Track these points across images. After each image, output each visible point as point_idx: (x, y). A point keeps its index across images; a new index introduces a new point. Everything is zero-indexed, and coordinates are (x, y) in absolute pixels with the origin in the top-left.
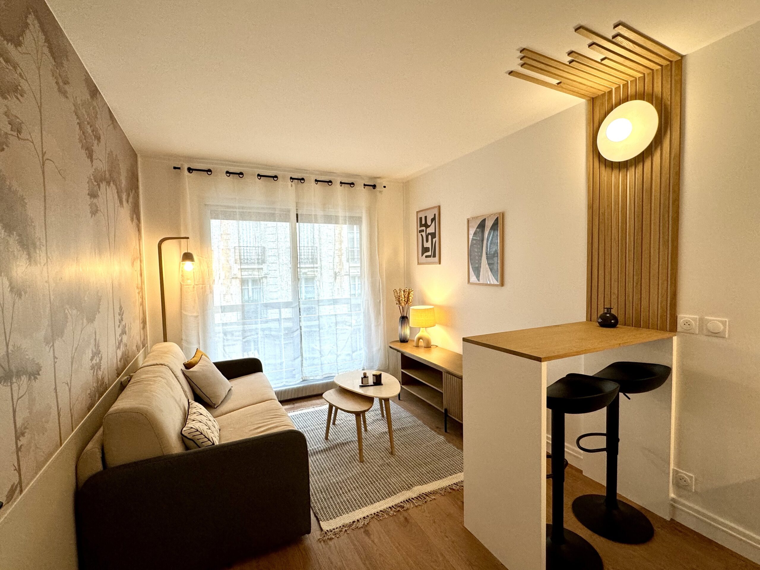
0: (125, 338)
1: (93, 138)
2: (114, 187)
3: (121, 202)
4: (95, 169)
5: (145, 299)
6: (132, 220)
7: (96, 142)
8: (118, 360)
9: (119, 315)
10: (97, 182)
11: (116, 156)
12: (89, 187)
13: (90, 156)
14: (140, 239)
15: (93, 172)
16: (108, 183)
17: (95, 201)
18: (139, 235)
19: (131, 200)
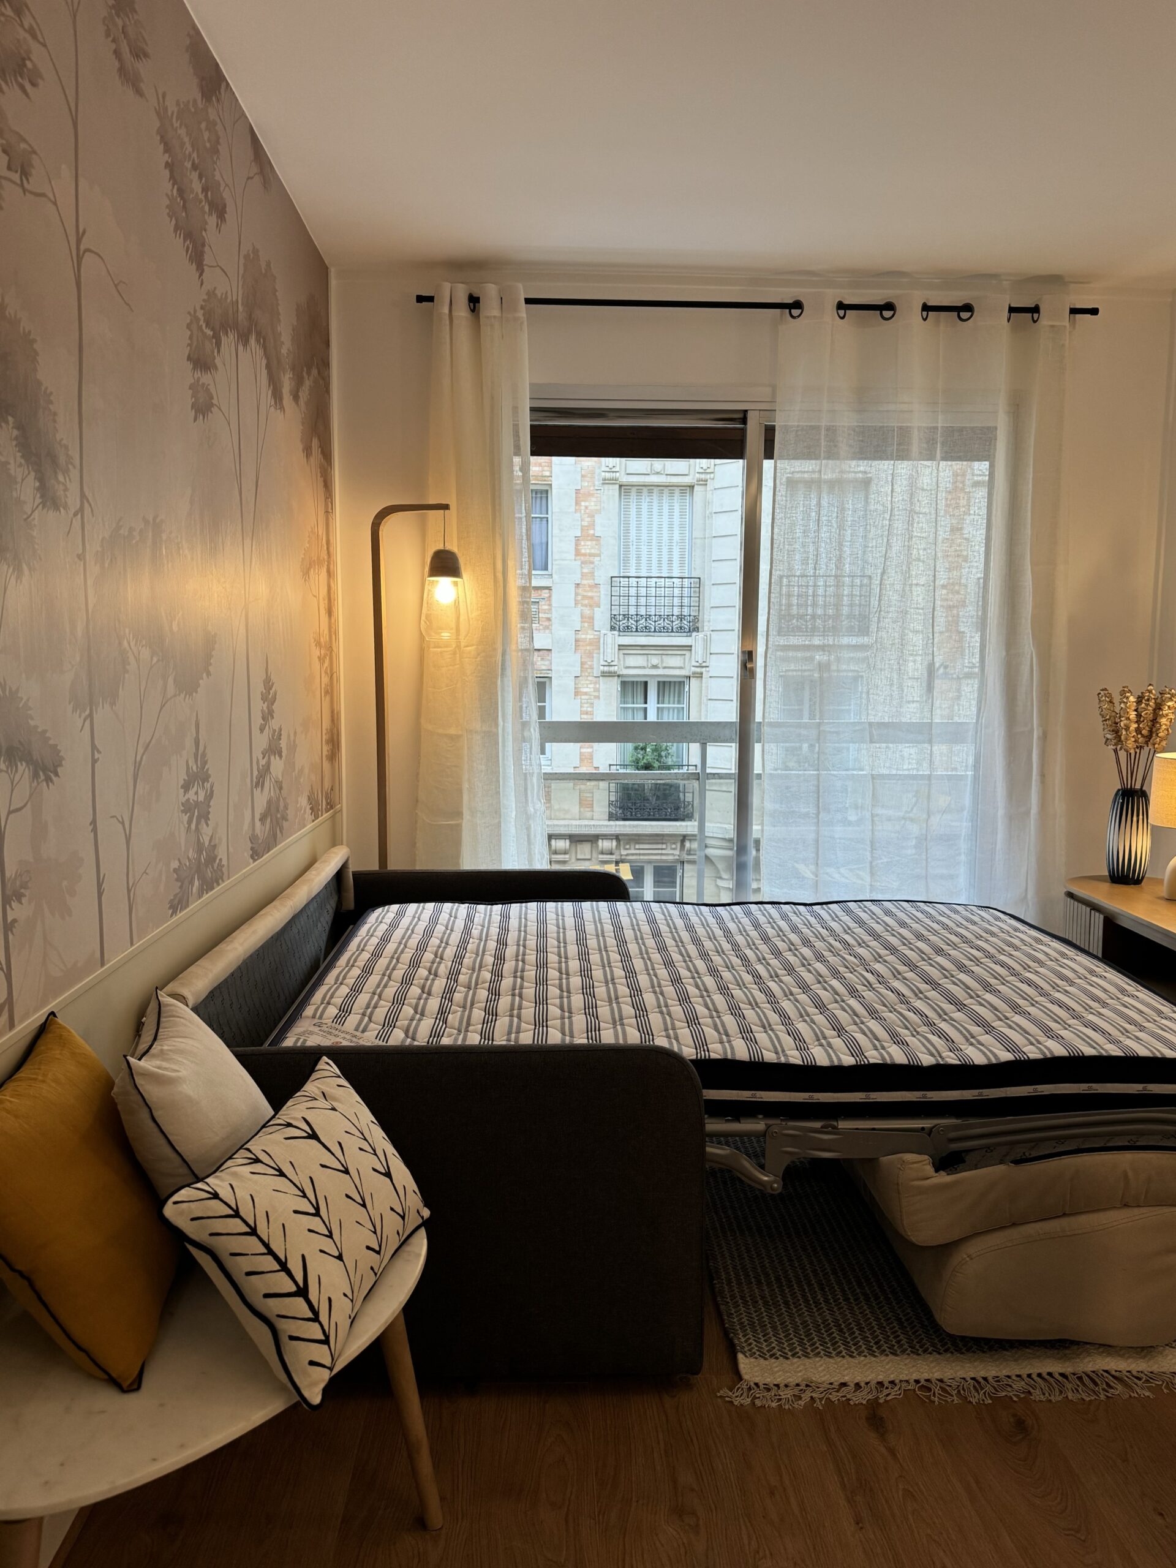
0: (277, 766)
1: (207, 208)
2: (260, 352)
3: (277, 395)
4: (208, 293)
5: (338, 680)
6: (308, 450)
7: (212, 220)
8: (257, 817)
9: (264, 698)
10: (213, 329)
11: (268, 264)
12: (191, 338)
13: (197, 257)
14: (328, 512)
15: (204, 300)
16: (244, 338)
17: (206, 378)
18: (326, 498)
19: (304, 394)
